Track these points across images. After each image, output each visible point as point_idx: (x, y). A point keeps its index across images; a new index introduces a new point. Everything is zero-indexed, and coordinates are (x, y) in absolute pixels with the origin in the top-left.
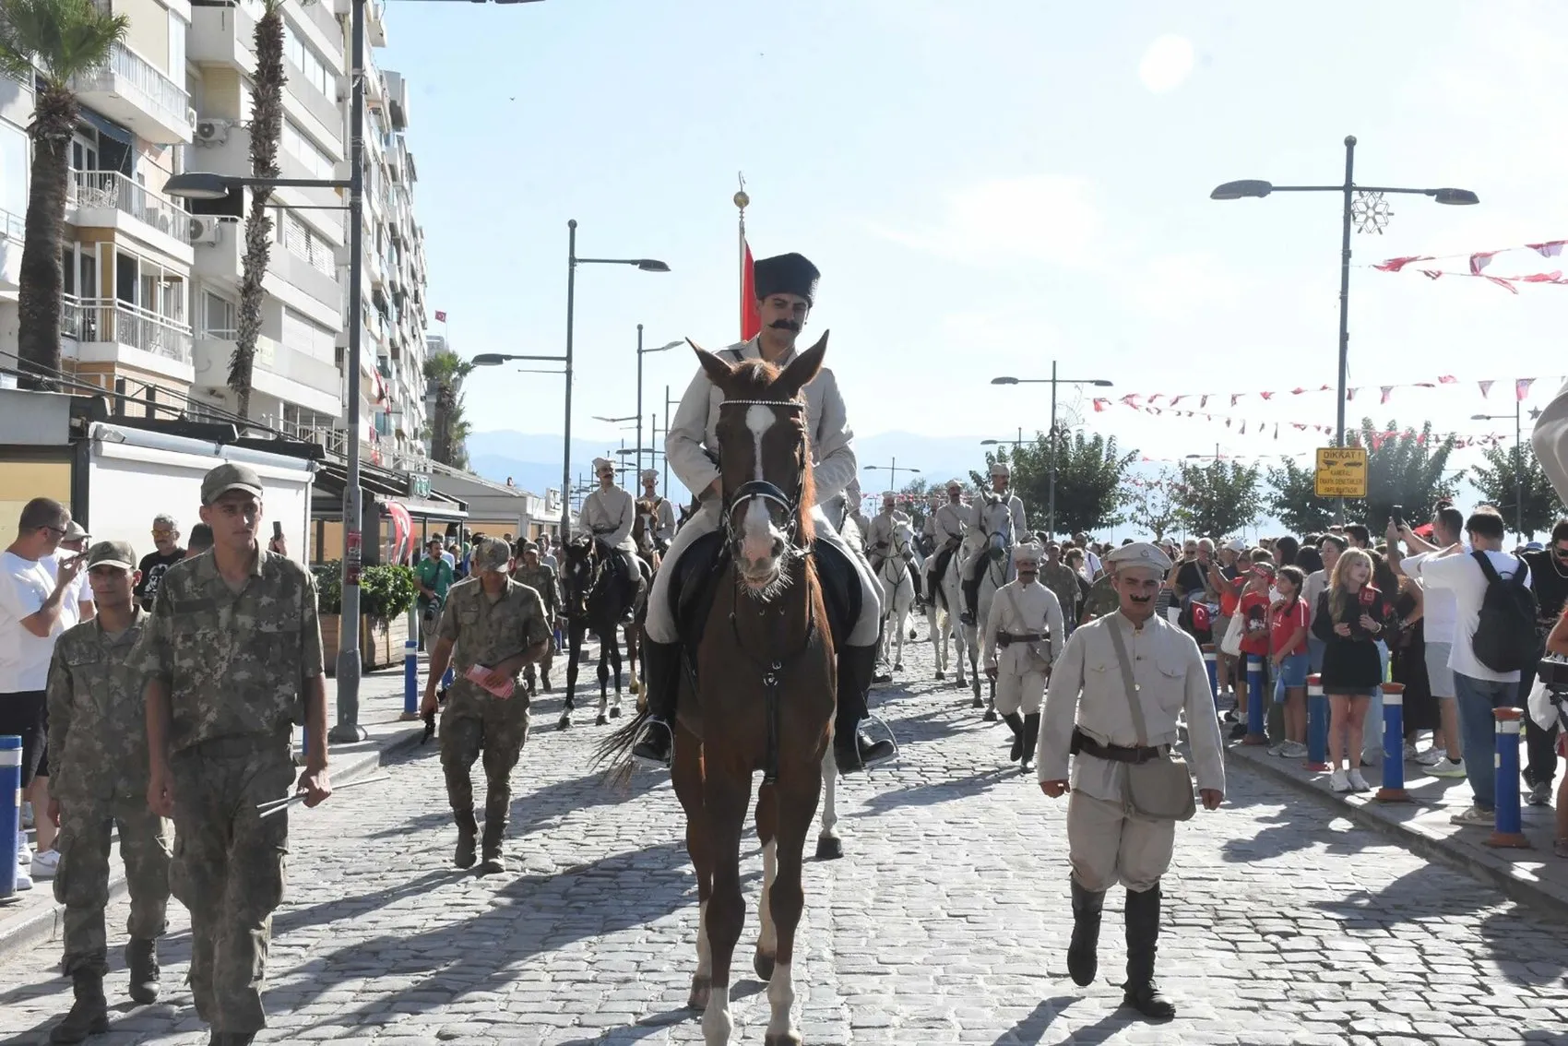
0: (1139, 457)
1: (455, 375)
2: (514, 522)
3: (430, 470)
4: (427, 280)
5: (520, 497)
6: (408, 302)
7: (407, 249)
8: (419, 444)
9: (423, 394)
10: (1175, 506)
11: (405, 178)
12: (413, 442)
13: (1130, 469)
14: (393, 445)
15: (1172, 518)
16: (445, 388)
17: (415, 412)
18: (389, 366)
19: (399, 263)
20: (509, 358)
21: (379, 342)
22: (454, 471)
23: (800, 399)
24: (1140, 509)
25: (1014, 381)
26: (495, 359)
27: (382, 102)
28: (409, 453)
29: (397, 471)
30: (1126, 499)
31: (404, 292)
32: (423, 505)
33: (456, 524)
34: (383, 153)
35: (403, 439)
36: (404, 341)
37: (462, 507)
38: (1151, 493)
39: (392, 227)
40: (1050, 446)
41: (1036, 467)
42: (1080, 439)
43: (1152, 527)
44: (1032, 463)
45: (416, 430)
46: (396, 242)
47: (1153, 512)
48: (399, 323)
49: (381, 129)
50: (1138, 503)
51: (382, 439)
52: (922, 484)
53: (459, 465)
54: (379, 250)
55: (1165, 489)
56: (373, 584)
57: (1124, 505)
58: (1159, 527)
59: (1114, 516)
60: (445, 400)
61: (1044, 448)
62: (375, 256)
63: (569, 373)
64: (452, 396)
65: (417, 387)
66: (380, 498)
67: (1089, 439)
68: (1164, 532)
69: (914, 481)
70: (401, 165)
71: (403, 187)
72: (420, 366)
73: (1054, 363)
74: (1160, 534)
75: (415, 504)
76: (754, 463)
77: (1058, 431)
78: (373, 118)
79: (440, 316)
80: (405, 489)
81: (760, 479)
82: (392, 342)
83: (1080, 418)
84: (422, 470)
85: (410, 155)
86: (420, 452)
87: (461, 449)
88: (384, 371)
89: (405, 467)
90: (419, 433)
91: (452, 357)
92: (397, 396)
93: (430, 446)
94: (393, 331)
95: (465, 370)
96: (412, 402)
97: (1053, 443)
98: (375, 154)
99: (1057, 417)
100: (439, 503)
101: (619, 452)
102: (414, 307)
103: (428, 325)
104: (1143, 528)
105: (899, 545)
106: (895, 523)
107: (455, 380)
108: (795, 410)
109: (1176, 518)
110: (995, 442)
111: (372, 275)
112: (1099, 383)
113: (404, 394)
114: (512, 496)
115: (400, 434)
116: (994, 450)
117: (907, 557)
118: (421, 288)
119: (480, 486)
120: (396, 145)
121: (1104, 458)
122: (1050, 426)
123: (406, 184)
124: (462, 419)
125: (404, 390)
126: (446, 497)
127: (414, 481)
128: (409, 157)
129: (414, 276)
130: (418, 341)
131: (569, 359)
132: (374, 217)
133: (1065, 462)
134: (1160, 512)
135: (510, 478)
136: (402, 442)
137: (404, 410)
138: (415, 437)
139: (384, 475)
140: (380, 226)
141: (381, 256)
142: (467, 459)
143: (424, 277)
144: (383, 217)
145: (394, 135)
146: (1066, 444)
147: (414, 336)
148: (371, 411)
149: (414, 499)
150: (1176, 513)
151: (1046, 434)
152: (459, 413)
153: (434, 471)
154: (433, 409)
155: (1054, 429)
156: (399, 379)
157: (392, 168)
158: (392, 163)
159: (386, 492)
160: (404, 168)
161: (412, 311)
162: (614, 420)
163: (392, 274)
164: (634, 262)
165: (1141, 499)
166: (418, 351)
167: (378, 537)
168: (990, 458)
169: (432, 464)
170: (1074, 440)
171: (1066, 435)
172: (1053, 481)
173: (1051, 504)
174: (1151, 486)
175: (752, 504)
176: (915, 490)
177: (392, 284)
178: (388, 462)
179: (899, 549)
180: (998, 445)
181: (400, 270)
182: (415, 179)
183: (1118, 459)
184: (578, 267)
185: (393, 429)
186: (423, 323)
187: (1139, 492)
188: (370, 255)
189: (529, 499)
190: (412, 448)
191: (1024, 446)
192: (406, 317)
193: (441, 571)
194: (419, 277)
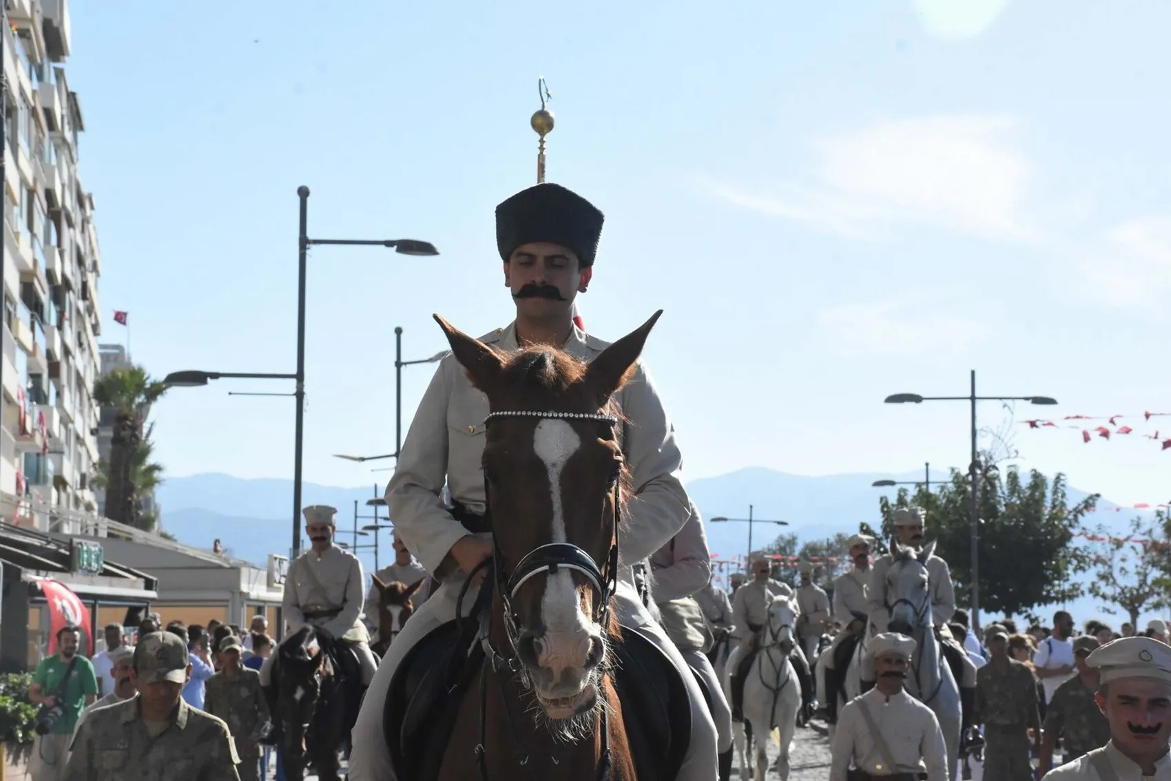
0: (1098, 503)
1: (141, 399)
2: (222, 603)
3: (103, 534)
4: (100, 267)
5: (232, 568)
6: (71, 298)
7: (71, 225)
8: (88, 495)
9: (94, 425)
10: (1155, 574)
11: (66, 127)
12: (79, 493)
13: (1088, 521)
14: (49, 497)
15: (1151, 590)
16: (126, 418)
17: (83, 450)
18: (45, 387)
19: (59, 244)
20: (215, 376)
21: (31, 354)
22: (138, 534)
23: (610, 410)
24: (1103, 577)
25: (916, 399)
26: (196, 378)
27: (32, 21)
28: (72, 508)
29: (56, 536)
30: (1082, 562)
31: (67, 284)
32: (92, 584)
33: (139, 609)
34: (34, 92)
35: (65, 489)
36: (67, 352)
37: (149, 585)
38: (1119, 554)
39: (49, 195)
40: (970, 489)
41: (952, 517)
42: (1013, 478)
43: (1123, 604)
44: (945, 512)
45: (83, 477)
46: (56, 215)
47: (1122, 581)
48: (60, 327)
49: (31, 58)
50: (1100, 568)
51: (34, 490)
52: (792, 542)
53: (146, 524)
54: (30, 226)
55: (1140, 547)
56: (17, 699)
57: (1080, 573)
58: (1132, 602)
59: (1066, 586)
60: (126, 434)
61: (960, 489)
62: (25, 236)
63: (300, 395)
64: (136, 427)
65: (86, 418)
66: (30, 576)
67: (1025, 481)
68: (1141, 610)
69: (781, 538)
70: (59, 110)
71: (64, 140)
72: (90, 386)
73: (973, 373)
74: (1135, 614)
75: (78, 583)
76: (550, 515)
77: (980, 467)
78: (18, 44)
79: (120, 318)
80: (67, 562)
81: (560, 539)
82: (50, 354)
83: (1012, 450)
84: (91, 533)
85: (73, 94)
86: (89, 507)
87: (148, 501)
88: (37, 395)
89: (67, 530)
90: (88, 480)
91: (137, 374)
92: (56, 428)
93: (103, 498)
94: (50, 339)
95: (155, 392)
96: (78, 438)
97: (974, 484)
98: (22, 92)
99: (978, 449)
100: (115, 580)
101: (370, 503)
102: (81, 305)
103: (103, 328)
104: (1108, 604)
105: (775, 630)
106: (771, 598)
107: (140, 405)
108: (604, 427)
109: (1156, 589)
110: (892, 483)
111: (19, 262)
112: (1038, 400)
113: (66, 427)
114: (220, 567)
115: (60, 482)
116: (892, 495)
117: (786, 647)
118: (91, 278)
119: (175, 553)
120: (53, 81)
121: (1048, 503)
122: (969, 461)
123: (68, 135)
124: (151, 460)
125: (66, 421)
126: (127, 571)
127: (80, 551)
128: (72, 97)
129: (80, 261)
130: (87, 353)
131: (300, 376)
132: (23, 181)
133: (992, 511)
134: (1132, 581)
135: (217, 542)
136: (63, 495)
137: (66, 449)
138: (83, 486)
139: (37, 542)
140: (31, 193)
141: (33, 235)
142: (157, 514)
143: (95, 264)
144: (35, 180)
145: (50, 68)
146: (993, 486)
147: (81, 345)
148: (17, 451)
149: (78, 575)
150: (1157, 582)
151: (964, 471)
152: (146, 451)
153: (110, 535)
154: (109, 446)
155: (975, 464)
156: (60, 405)
157: (49, 113)
158: (47, 105)
159: (39, 567)
160: (65, 112)
161: (78, 311)
162: (363, 459)
163: (50, 259)
164: (389, 244)
165: (1104, 562)
166: (87, 366)
167: (25, 631)
168: (884, 504)
169: (105, 525)
170: (1004, 479)
171: (992, 472)
172: (976, 537)
173: (974, 571)
174: (1119, 544)
175: (551, 581)
176: (782, 550)
177: (50, 274)
178: (42, 523)
179: (775, 637)
180: (898, 487)
181: (61, 254)
182: (82, 128)
183: (1071, 504)
184: (312, 251)
185: (50, 476)
186: (95, 328)
187: (1101, 553)
188: (17, 234)
189: (244, 572)
190: (77, 501)
191: (933, 489)
192: (70, 320)
193: (75, 673)
194: (88, 262)
